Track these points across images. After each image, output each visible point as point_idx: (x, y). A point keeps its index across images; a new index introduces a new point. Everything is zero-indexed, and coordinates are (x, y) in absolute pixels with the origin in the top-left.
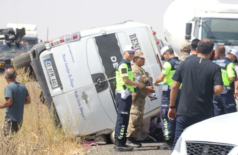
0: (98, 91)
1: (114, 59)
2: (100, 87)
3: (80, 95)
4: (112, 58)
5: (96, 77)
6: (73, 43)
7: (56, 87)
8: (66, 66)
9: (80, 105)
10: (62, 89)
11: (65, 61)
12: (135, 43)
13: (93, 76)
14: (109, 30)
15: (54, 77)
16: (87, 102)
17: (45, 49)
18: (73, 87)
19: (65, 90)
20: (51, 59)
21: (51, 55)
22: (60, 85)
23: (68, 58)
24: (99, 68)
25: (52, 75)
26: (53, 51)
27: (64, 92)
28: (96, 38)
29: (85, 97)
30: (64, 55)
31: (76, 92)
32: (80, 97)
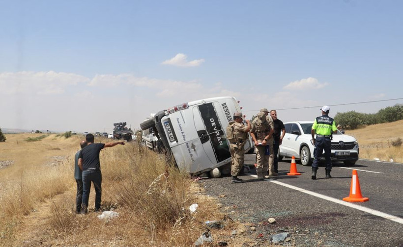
0: (203, 142)
1: (212, 120)
2: (204, 140)
3: (190, 145)
4: (211, 119)
5: (200, 133)
6: (183, 111)
7: (173, 141)
8: (180, 126)
9: (190, 153)
10: (177, 142)
11: (179, 122)
12: (226, 109)
13: (198, 132)
14: (208, 100)
15: (171, 134)
16: (195, 150)
17: (165, 115)
18: (185, 140)
19: (179, 143)
20: (169, 121)
21: (169, 119)
22: (176, 139)
23: (181, 120)
24: (202, 126)
25: (170, 133)
26: (170, 116)
27: (179, 144)
28: (199, 106)
29: (193, 147)
30: (178, 119)
31: (187, 144)
32: (190, 147)
